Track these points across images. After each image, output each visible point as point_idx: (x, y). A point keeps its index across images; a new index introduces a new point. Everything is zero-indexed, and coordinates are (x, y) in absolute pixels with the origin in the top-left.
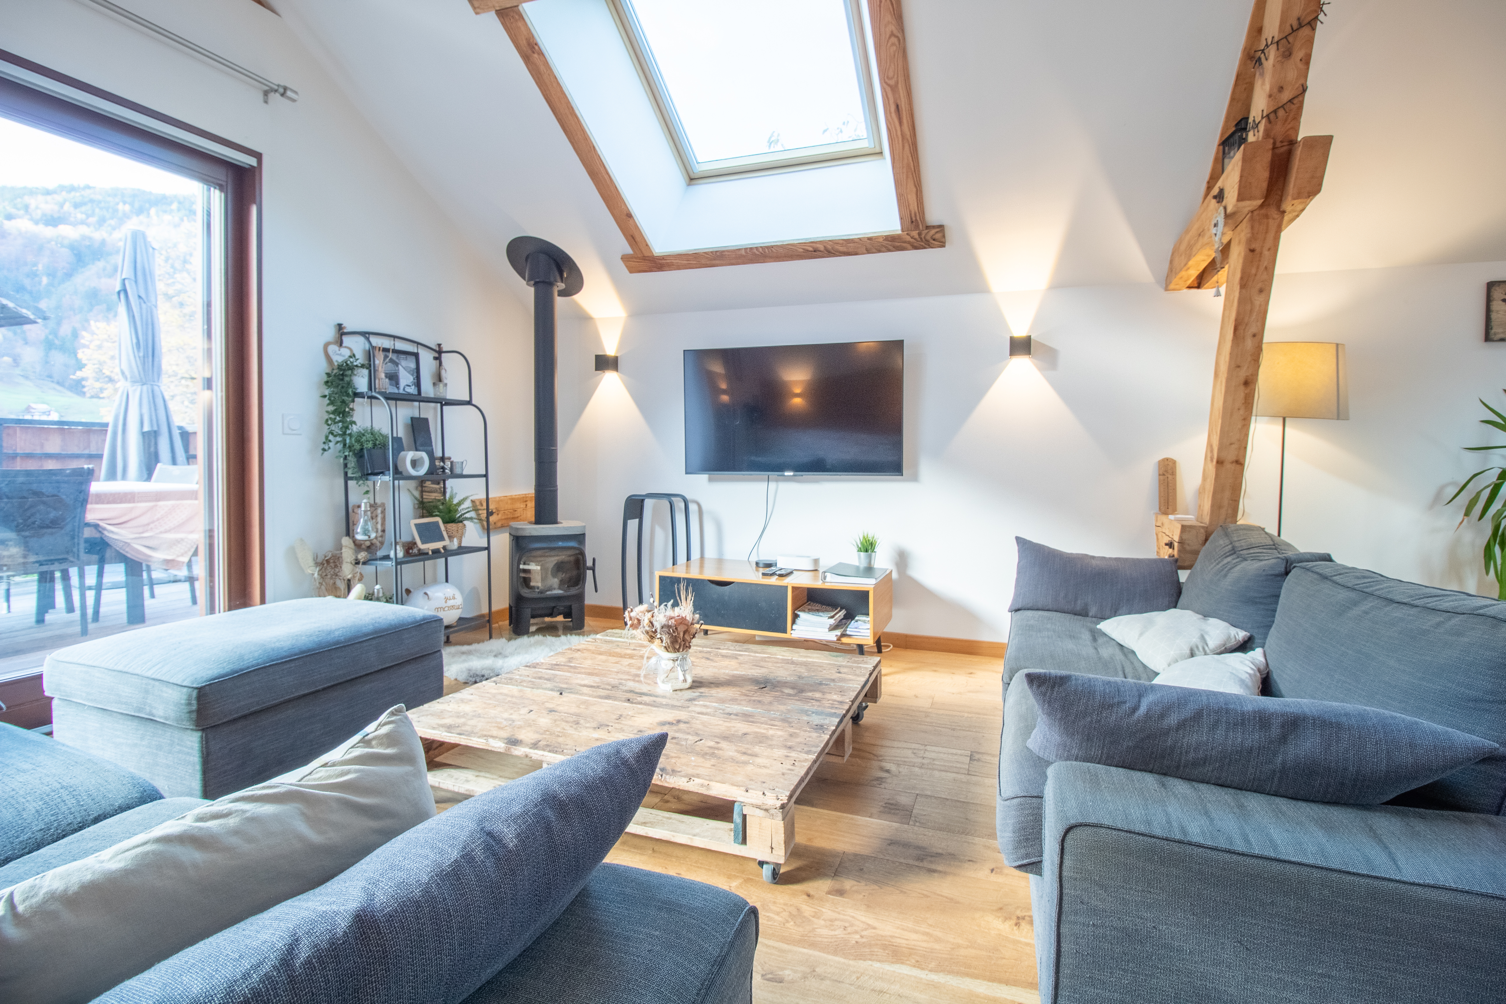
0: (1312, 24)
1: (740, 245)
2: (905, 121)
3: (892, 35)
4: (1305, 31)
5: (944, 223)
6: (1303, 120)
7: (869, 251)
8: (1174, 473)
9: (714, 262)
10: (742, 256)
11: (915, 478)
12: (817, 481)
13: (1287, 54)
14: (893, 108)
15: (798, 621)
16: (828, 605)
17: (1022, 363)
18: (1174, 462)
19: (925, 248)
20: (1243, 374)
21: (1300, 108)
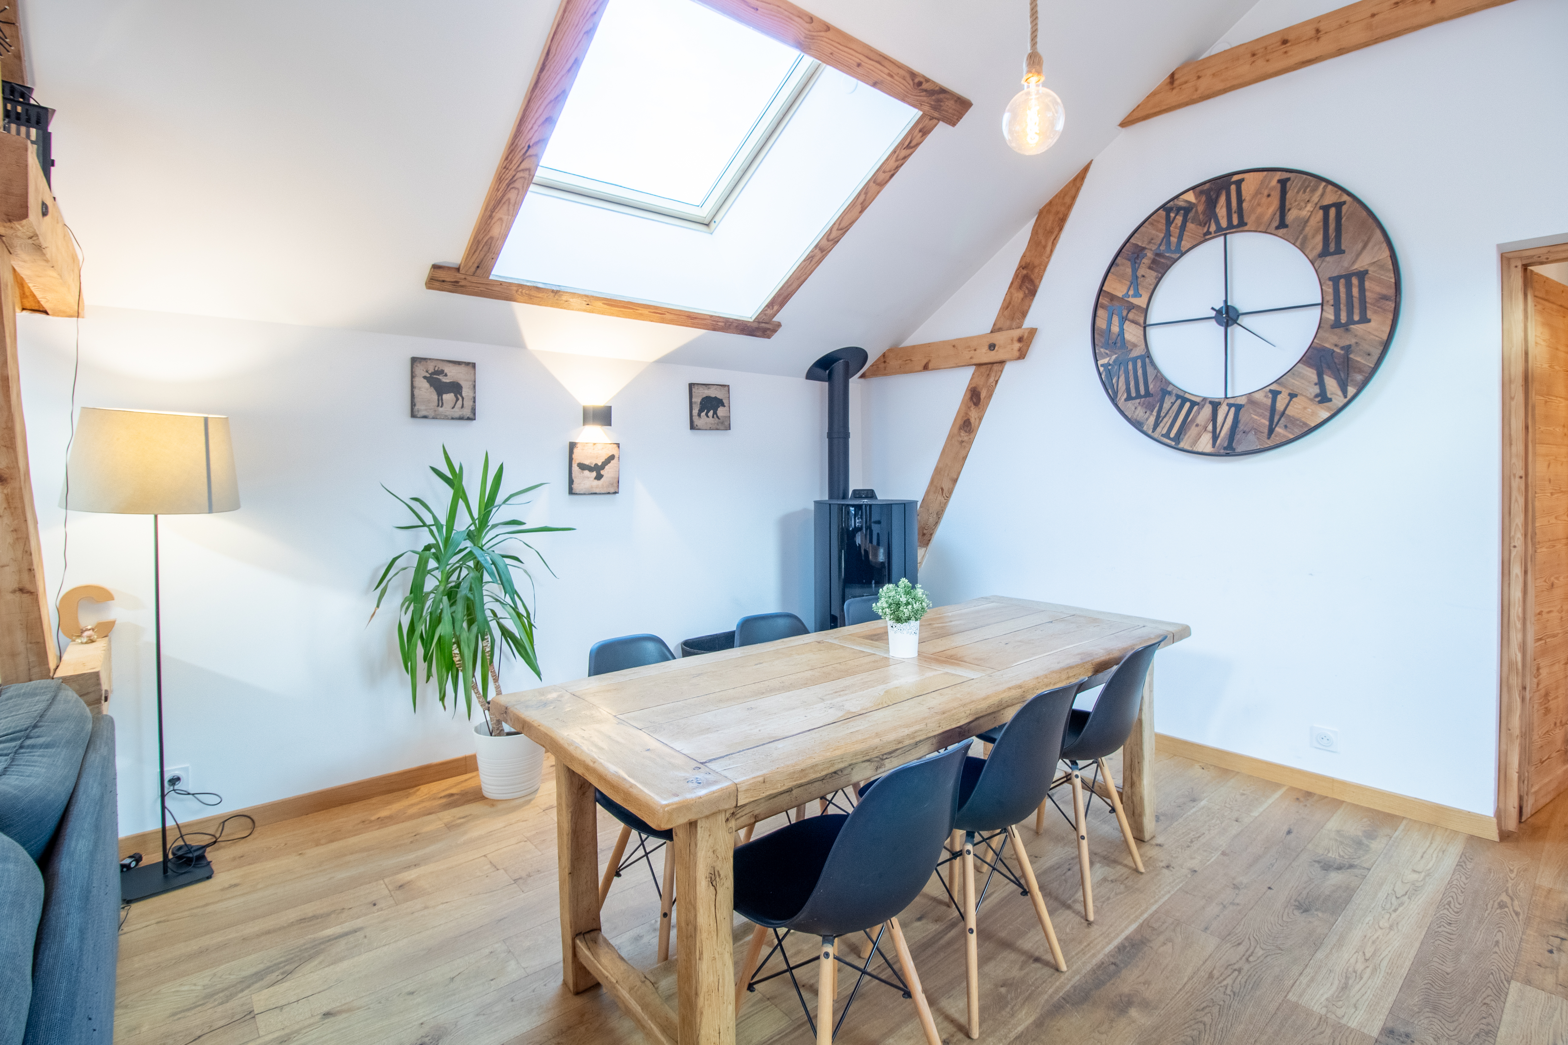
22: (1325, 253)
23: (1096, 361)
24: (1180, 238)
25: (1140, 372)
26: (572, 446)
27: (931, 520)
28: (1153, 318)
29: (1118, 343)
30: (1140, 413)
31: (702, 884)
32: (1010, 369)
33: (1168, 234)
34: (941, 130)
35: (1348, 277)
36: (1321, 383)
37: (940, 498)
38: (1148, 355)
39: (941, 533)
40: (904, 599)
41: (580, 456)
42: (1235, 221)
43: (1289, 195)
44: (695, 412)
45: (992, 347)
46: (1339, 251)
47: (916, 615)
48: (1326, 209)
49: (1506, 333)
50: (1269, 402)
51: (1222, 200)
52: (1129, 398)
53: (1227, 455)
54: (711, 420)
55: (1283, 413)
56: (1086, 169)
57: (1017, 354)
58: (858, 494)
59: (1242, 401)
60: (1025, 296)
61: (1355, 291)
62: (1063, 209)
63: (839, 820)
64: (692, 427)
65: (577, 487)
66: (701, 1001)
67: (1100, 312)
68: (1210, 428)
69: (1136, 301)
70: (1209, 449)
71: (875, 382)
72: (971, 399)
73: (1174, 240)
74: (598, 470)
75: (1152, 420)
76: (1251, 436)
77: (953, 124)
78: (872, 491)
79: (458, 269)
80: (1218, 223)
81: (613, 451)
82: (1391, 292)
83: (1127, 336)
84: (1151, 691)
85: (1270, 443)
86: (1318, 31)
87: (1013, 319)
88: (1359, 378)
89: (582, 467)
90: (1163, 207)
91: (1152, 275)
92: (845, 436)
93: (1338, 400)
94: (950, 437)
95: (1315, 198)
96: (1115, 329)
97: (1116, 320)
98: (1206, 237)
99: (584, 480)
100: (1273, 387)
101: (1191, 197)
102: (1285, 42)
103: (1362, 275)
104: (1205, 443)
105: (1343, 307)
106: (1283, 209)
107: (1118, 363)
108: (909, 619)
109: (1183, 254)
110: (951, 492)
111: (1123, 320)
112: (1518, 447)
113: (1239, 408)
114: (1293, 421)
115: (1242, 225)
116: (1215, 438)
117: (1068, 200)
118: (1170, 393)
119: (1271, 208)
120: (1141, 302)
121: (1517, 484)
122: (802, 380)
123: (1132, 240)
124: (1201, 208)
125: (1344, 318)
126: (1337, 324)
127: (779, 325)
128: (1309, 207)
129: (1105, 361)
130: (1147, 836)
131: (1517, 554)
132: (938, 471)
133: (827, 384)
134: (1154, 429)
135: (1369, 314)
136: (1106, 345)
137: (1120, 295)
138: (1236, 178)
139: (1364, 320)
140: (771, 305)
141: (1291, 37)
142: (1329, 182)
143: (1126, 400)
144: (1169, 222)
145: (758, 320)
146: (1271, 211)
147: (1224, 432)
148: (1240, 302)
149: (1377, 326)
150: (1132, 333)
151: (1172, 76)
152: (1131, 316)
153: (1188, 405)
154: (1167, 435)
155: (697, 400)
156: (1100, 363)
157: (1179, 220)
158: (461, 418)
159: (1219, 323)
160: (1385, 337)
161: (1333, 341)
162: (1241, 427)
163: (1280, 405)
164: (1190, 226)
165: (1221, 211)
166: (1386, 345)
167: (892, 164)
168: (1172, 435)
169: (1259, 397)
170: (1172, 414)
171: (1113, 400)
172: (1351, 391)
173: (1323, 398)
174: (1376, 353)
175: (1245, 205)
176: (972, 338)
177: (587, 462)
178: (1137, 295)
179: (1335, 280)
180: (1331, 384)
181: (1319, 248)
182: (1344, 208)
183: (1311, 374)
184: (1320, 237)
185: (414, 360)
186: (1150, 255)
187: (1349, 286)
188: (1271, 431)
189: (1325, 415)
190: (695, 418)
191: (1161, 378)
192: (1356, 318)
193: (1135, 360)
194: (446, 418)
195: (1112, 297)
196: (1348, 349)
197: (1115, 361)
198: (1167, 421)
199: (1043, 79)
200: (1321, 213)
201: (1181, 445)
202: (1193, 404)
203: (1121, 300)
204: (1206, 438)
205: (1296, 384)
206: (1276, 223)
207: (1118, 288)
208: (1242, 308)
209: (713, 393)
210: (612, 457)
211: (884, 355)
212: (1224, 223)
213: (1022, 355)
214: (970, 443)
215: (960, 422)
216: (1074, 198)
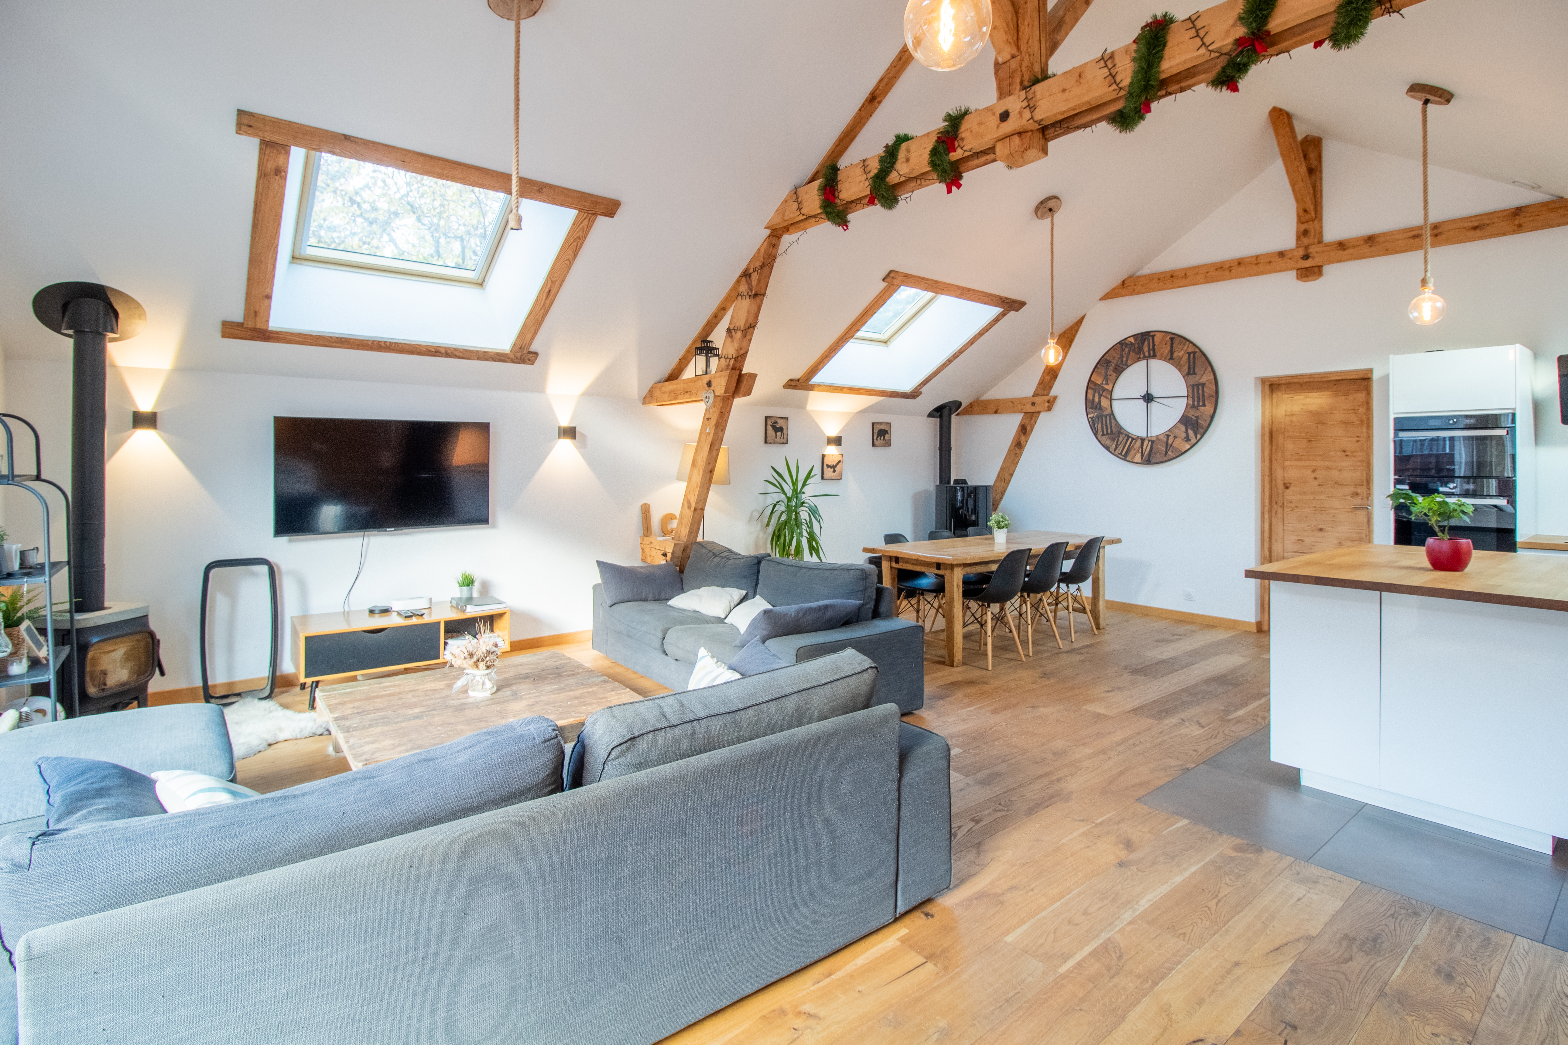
0: (754, 327)
1: (369, 337)
2: (550, 298)
3: (568, 260)
4: (751, 329)
5: (538, 351)
6: (746, 363)
7: (478, 359)
8: (649, 512)
9: (331, 344)
10: (368, 345)
11: (494, 526)
12: (409, 534)
13: (745, 336)
14: (547, 290)
15: (447, 647)
16: (454, 632)
17: (566, 443)
18: (649, 505)
19: (520, 363)
20: (710, 467)
21: (745, 358)
22: (1189, 374)
23: (1087, 415)
24: (1127, 359)
25: (1108, 422)
26: (823, 456)
27: (998, 496)
28: (1115, 396)
29: (1097, 407)
30: (1108, 442)
31: (955, 587)
32: (1043, 417)
33: (1122, 356)
34: (1012, 314)
35: (1198, 385)
36: (1187, 432)
37: (1003, 484)
38: (1112, 414)
39: (1003, 504)
40: (1001, 520)
41: (826, 461)
42: (1152, 354)
43: (1174, 345)
44: (875, 437)
45: (1033, 404)
46: (1195, 373)
47: (1006, 526)
48: (1189, 354)
49: (1263, 413)
50: (1165, 440)
51: (1146, 344)
52: (1103, 435)
53: (1148, 464)
54: (882, 442)
55: (1171, 445)
56: (1083, 318)
57: (1047, 409)
58: (956, 481)
59: (1154, 439)
60: (1051, 379)
61: (1201, 392)
62: (1071, 336)
63: (992, 572)
64: (873, 445)
65: (826, 476)
66: (955, 619)
67: (1089, 391)
68: (1140, 451)
69: (1106, 387)
70: (1140, 461)
71: (964, 418)
72: (1021, 430)
73: (1124, 359)
74: (833, 467)
75: (1114, 446)
76: (1158, 455)
77: (1017, 311)
78: (965, 480)
79: (798, 380)
80: (1144, 354)
81: (839, 458)
82: (1214, 394)
83: (1102, 404)
84: (1104, 566)
85: (1166, 459)
86: (1186, 274)
87: (1044, 390)
88: (1202, 431)
89: (828, 466)
90: (1119, 343)
91: (1114, 375)
92: (949, 449)
93: (1194, 441)
94: (1009, 451)
95: (1185, 348)
96: (1097, 400)
97: (1097, 396)
98: (1139, 359)
99: (829, 473)
100: (1168, 433)
101: (1132, 340)
102: (1172, 277)
103: (1203, 385)
104: (1138, 458)
105: (1196, 399)
106: (1172, 351)
107: (1098, 416)
108: (1003, 527)
109: (1128, 366)
110: (1009, 481)
111: (1100, 396)
112: (1267, 463)
113: (1153, 442)
114: (1175, 449)
115: (1154, 356)
116: (1142, 455)
117: (1074, 332)
118: (1122, 433)
119: (1167, 350)
120: (1109, 387)
121: (1267, 478)
122: (925, 418)
123: (1105, 357)
124: (1136, 346)
125: (1196, 404)
126: (1193, 406)
127: (921, 393)
128: (1182, 352)
129: (1092, 415)
130: (1101, 627)
131: (1266, 509)
132: (1002, 469)
133: (939, 419)
134: (1115, 451)
135: (1206, 403)
136: (1092, 408)
137: (1099, 383)
138: (1152, 334)
139: (1204, 405)
140: (919, 385)
141: (1175, 274)
142: (1191, 342)
143: (1102, 435)
144: (1123, 350)
145: (912, 392)
146: (1167, 351)
147: (1146, 453)
148: (1154, 392)
149: (1208, 409)
150: (1105, 403)
151: (1123, 281)
152: (1104, 394)
153: (1130, 439)
154: (1121, 454)
155: (876, 431)
156: (1089, 416)
157: (1127, 350)
158: (783, 443)
159: (1145, 401)
160: (1212, 413)
161: (1192, 414)
162: (1154, 451)
163: (1170, 442)
164: (1132, 354)
165: (1146, 349)
166: (1212, 417)
167: (988, 327)
168: (1123, 454)
169: (1161, 437)
170: (1123, 443)
171: (1096, 435)
172: (1199, 436)
173: (1188, 439)
174: (1208, 420)
175: (1156, 347)
176: (1022, 399)
177: (830, 464)
178: (1107, 384)
179: (1193, 386)
180: (1191, 432)
181: (1187, 371)
182: (1197, 355)
183: (1183, 428)
184: (1186, 366)
185: (767, 418)
186: (1113, 365)
187: (1198, 390)
188: (1166, 453)
189: (1188, 447)
190: (875, 441)
191: (1118, 425)
192: (1201, 404)
193: (1106, 416)
194: (778, 443)
195: (1095, 384)
196: (1197, 417)
197: (1097, 416)
198: (1121, 447)
199: (1055, 341)
200: (1187, 355)
201: (1127, 459)
202: (1133, 439)
203: (1100, 386)
204: (1138, 456)
205: (1177, 432)
206: (1169, 357)
207: (1098, 380)
208: (1155, 395)
209: (883, 427)
210: (840, 462)
211: (971, 404)
212: (1147, 354)
213: (1049, 409)
214: (1021, 454)
215: (1015, 443)
216: (1077, 331)
